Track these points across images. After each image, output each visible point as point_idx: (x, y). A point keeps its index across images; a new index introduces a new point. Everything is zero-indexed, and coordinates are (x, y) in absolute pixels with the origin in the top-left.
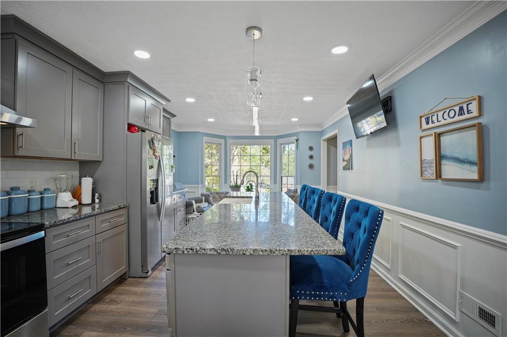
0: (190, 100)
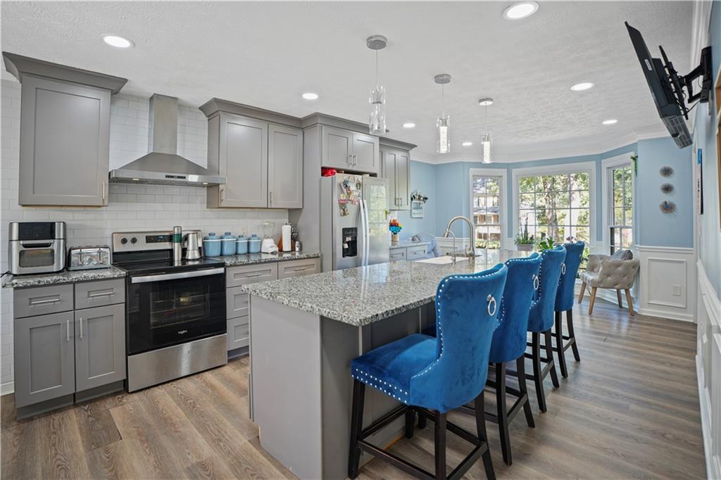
0: (409, 125)
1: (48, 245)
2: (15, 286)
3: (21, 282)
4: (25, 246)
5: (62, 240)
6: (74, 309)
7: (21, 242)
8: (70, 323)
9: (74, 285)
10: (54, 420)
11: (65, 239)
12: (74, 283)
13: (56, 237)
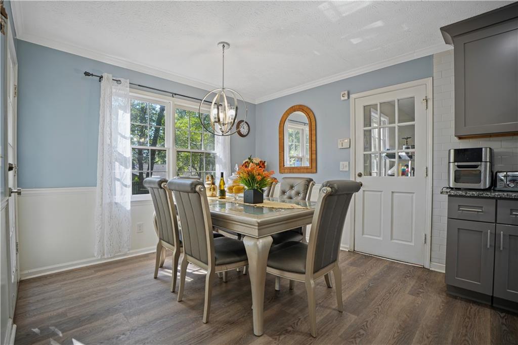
1: (476, 167)
2: (449, 194)
3: (453, 193)
4: (459, 166)
5: (488, 163)
6: (496, 222)
7: (456, 164)
8: (491, 233)
9: (496, 201)
10: (471, 308)
11: (491, 162)
12: (496, 199)
13: (483, 160)
